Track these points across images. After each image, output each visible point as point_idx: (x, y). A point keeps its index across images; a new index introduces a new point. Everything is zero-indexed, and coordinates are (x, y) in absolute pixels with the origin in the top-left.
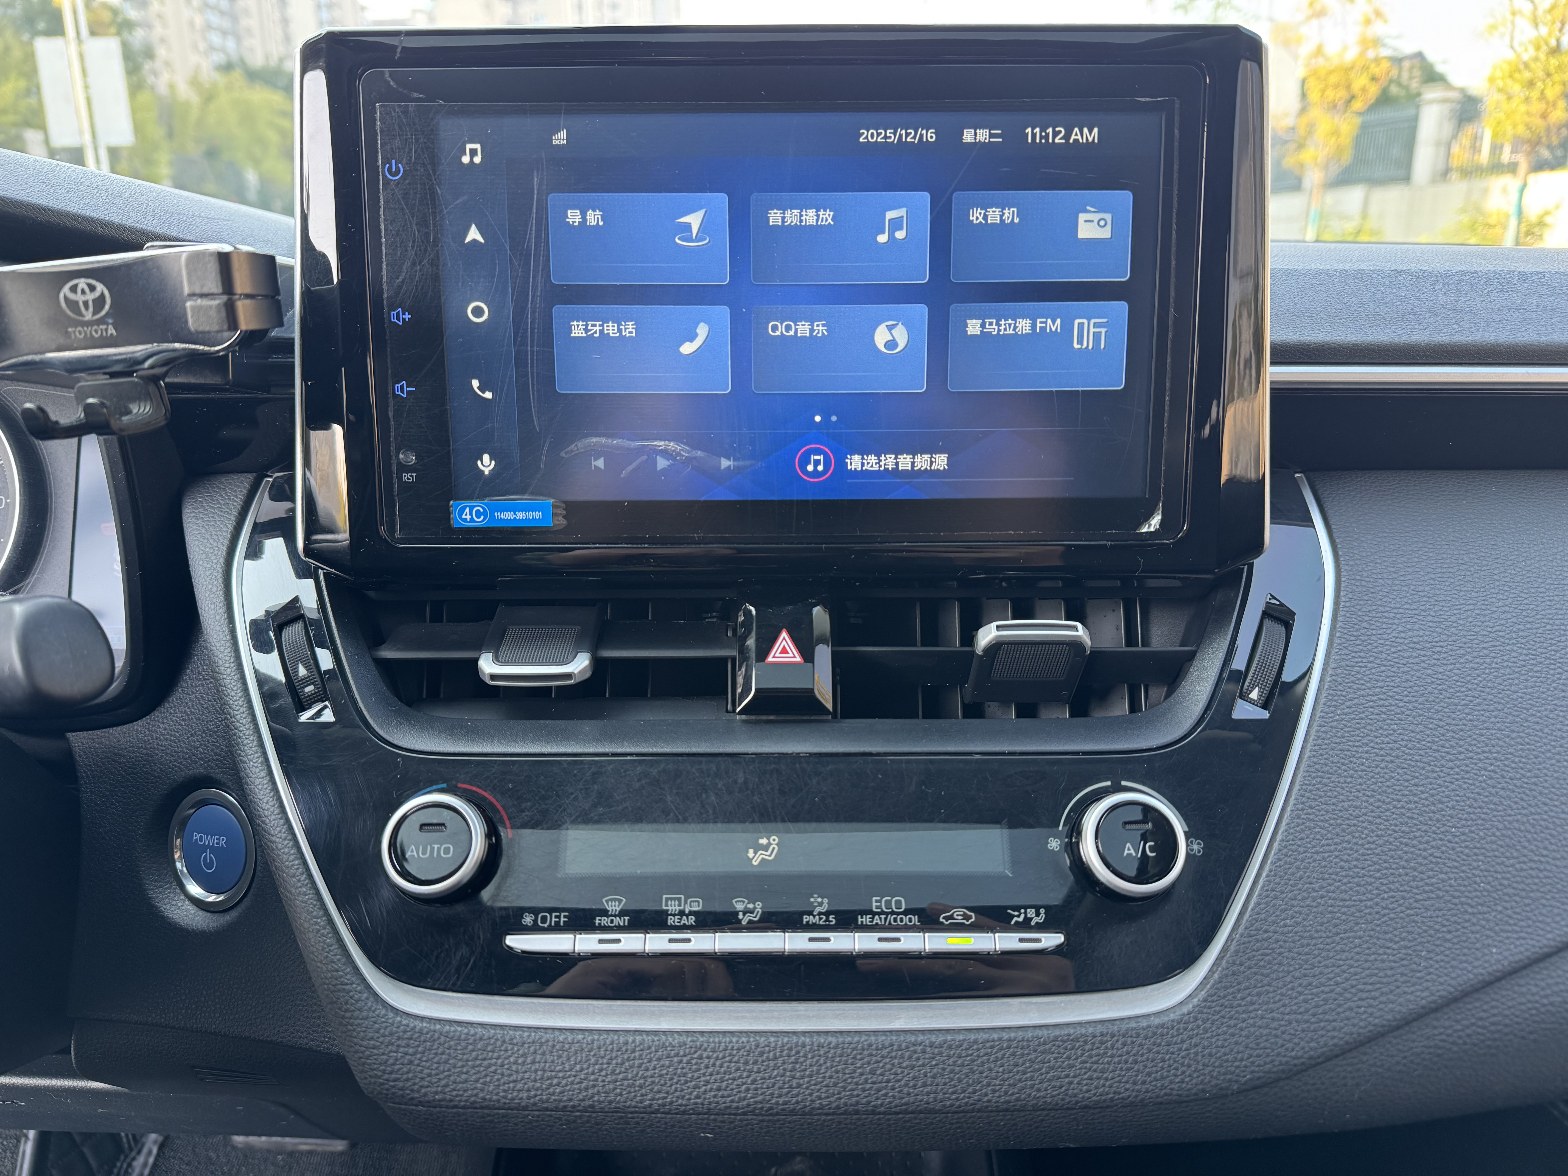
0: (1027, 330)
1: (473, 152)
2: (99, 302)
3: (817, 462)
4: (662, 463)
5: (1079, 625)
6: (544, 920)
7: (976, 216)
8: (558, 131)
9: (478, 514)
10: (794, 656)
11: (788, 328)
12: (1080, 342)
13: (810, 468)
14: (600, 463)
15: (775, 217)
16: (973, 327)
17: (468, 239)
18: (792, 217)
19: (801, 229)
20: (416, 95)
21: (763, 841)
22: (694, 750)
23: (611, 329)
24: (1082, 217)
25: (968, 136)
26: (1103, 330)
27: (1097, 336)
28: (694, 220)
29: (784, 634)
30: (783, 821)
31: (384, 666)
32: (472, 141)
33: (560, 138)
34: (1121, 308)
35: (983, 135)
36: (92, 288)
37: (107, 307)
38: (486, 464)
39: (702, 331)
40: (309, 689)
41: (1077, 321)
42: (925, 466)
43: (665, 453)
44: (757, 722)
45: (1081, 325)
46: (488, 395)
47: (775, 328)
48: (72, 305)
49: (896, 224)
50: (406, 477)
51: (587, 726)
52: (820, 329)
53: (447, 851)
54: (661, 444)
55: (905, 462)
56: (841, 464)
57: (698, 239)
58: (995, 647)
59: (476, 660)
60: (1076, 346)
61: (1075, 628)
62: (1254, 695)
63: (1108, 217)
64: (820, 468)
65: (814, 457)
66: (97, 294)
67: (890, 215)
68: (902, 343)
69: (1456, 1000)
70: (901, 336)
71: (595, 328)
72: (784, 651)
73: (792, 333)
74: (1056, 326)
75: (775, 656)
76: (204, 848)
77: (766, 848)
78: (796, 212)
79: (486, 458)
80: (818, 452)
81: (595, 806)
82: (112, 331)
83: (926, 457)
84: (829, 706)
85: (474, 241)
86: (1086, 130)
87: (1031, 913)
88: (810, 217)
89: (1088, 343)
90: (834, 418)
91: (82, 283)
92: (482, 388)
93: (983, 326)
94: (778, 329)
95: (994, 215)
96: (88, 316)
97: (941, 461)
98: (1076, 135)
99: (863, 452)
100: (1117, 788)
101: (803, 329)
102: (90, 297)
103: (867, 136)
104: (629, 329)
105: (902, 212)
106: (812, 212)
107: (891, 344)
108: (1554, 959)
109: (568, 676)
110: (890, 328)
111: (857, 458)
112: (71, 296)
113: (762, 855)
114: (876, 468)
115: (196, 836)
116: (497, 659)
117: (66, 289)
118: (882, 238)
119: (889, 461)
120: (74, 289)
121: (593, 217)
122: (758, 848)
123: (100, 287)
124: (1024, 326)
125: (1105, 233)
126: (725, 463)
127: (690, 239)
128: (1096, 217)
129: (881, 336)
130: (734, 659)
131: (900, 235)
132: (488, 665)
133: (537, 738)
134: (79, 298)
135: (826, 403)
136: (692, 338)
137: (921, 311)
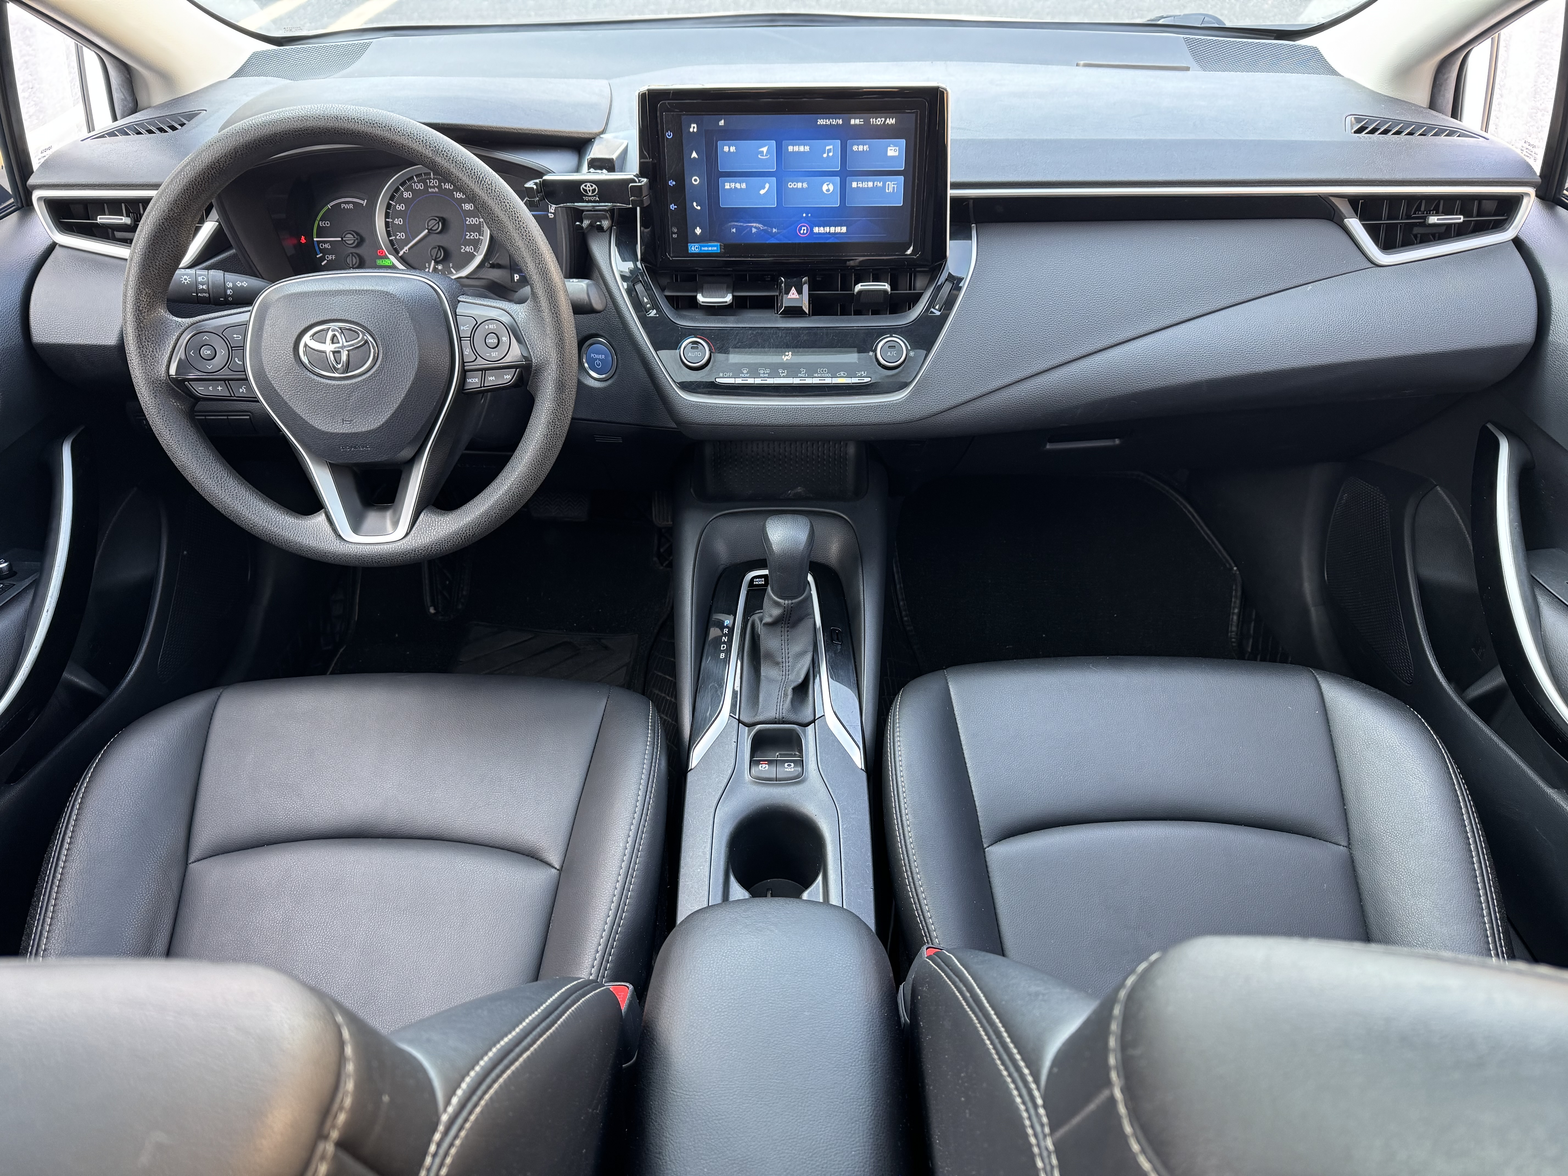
0: (872, 186)
1: (694, 128)
2: (594, 191)
3: (804, 230)
4: (754, 230)
5: (886, 284)
6: (726, 375)
7: (855, 148)
8: (721, 120)
9: (696, 248)
10: (796, 296)
11: (795, 185)
12: (888, 190)
13: (802, 232)
14: (734, 230)
15: (790, 148)
16: (854, 185)
17: (692, 157)
18: (796, 148)
19: (799, 153)
20: (676, 110)
21: (787, 354)
22: (766, 326)
23: (738, 186)
24: (889, 148)
25: (853, 122)
26: (896, 186)
27: (894, 187)
28: (765, 149)
29: (793, 288)
30: (793, 348)
31: (667, 297)
32: (694, 124)
33: (722, 123)
34: (902, 178)
35: (857, 121)
36: (592, 186)
37: (596, 192)
38: (698, 231)
39: (767, 186)
40: (648, 306)
41: (887, 183)
42: (839, 231)
43: (755, 227)
44: (785, 317)
45: (889, 184)
46: (699, 208)
47: (790, 185)
48: (585, 191)
49: (829, 151)
50: (674, 236)
51: (732, 318)
52: (805, 185)
53: (699, 354)
54: (754, 225)
55: (832, 230)
56: (812, 230)
57: (766, 156)
58: (860, 292)
59: (696, 296)
60: (887, 191)
61: (885, 285)
62: (937, 307)
63: (897, 148)
64: (805, 232)
65: (803, 228)
66: (593, 188)
67: (828, 148)
68: (831, 190)
69: (981, 397)
70: (831, 187)
71: (733, 185)
72: (793, 294)
73: (796, 186)
74: (880, 184)
75: (790, 296)
76: (596, 359)
77: (788, 355)
78: (797, 147)
79: (698, 228)
80: (804, 226)
81: (738, 343)
82: (597, 199)
83: (839, 228)
84: (807, 312)
85: (694, 158)
86: (891, 119)
87: (863, 373)
88: (802, 149)
89: (891, 190)
90: (810, 215)
91: (588, 184)
92: (697, 206)
93: (857, 184)
94: (791, 185)
95: (861, 148)
96: (590, 194)
97: (844, 229)
98: (888, 121)
99: (819, 226)
100: (891, 336)
101: (800, 185)
102: (591, 189)
103: (821, 122)
104: (744, 186)
105: (831, 147)
106: (802, 147)
107: (828, 190)
108: (1013, 385)
109: (726, 302)
110: (828, 185)
111: (817, 228)
112: (585, 188)
113: (787, 357)
114: (823, 232)
115: (592, 355)
116: (703, 296)
117: (583, 186)
118: (825, 155)
119: (827, 229)
120: (586, 186)
121: (733, 149)
122: (785, 355)
123: (594, 186)
124: (870, 184)
125: (896, 154)
126: (774, 230)
127: (763, 156)
128: (893, 148)
129: (825, 188)
130: (777, 296)
131: (831, 154)
132: (700, 298)
133: (718, 322)
134: (587, 188)
135: (807, 210)
136: (764, 188)
137: (838, 179)
